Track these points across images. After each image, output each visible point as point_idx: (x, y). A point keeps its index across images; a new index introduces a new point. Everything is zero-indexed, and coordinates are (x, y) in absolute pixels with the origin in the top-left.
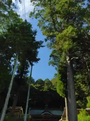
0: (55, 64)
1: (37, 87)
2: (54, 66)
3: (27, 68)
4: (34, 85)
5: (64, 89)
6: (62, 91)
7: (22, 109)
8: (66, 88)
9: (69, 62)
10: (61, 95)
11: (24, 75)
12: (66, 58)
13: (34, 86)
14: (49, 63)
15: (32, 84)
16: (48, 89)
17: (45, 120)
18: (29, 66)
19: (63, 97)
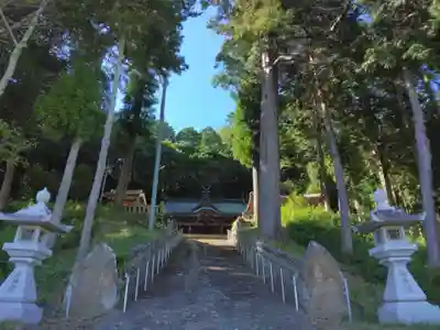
0: (231, 83)
1: (180, 148)
2: (227, 88)
3: (152, 92)
4: (173, 142)
5: (253, 146)
6: (247, 151)
7: (143, 195)
8: (258, 144)
9: (267, 70)
10: (242, 162)
11: (143, 109)
12: (261, 61)
13: (173, 145)
14: (214, 81)
15: (167, 141)
16: (210, 154)
17: (201, 224)
18: (158, 87)
19: (248, 166)
